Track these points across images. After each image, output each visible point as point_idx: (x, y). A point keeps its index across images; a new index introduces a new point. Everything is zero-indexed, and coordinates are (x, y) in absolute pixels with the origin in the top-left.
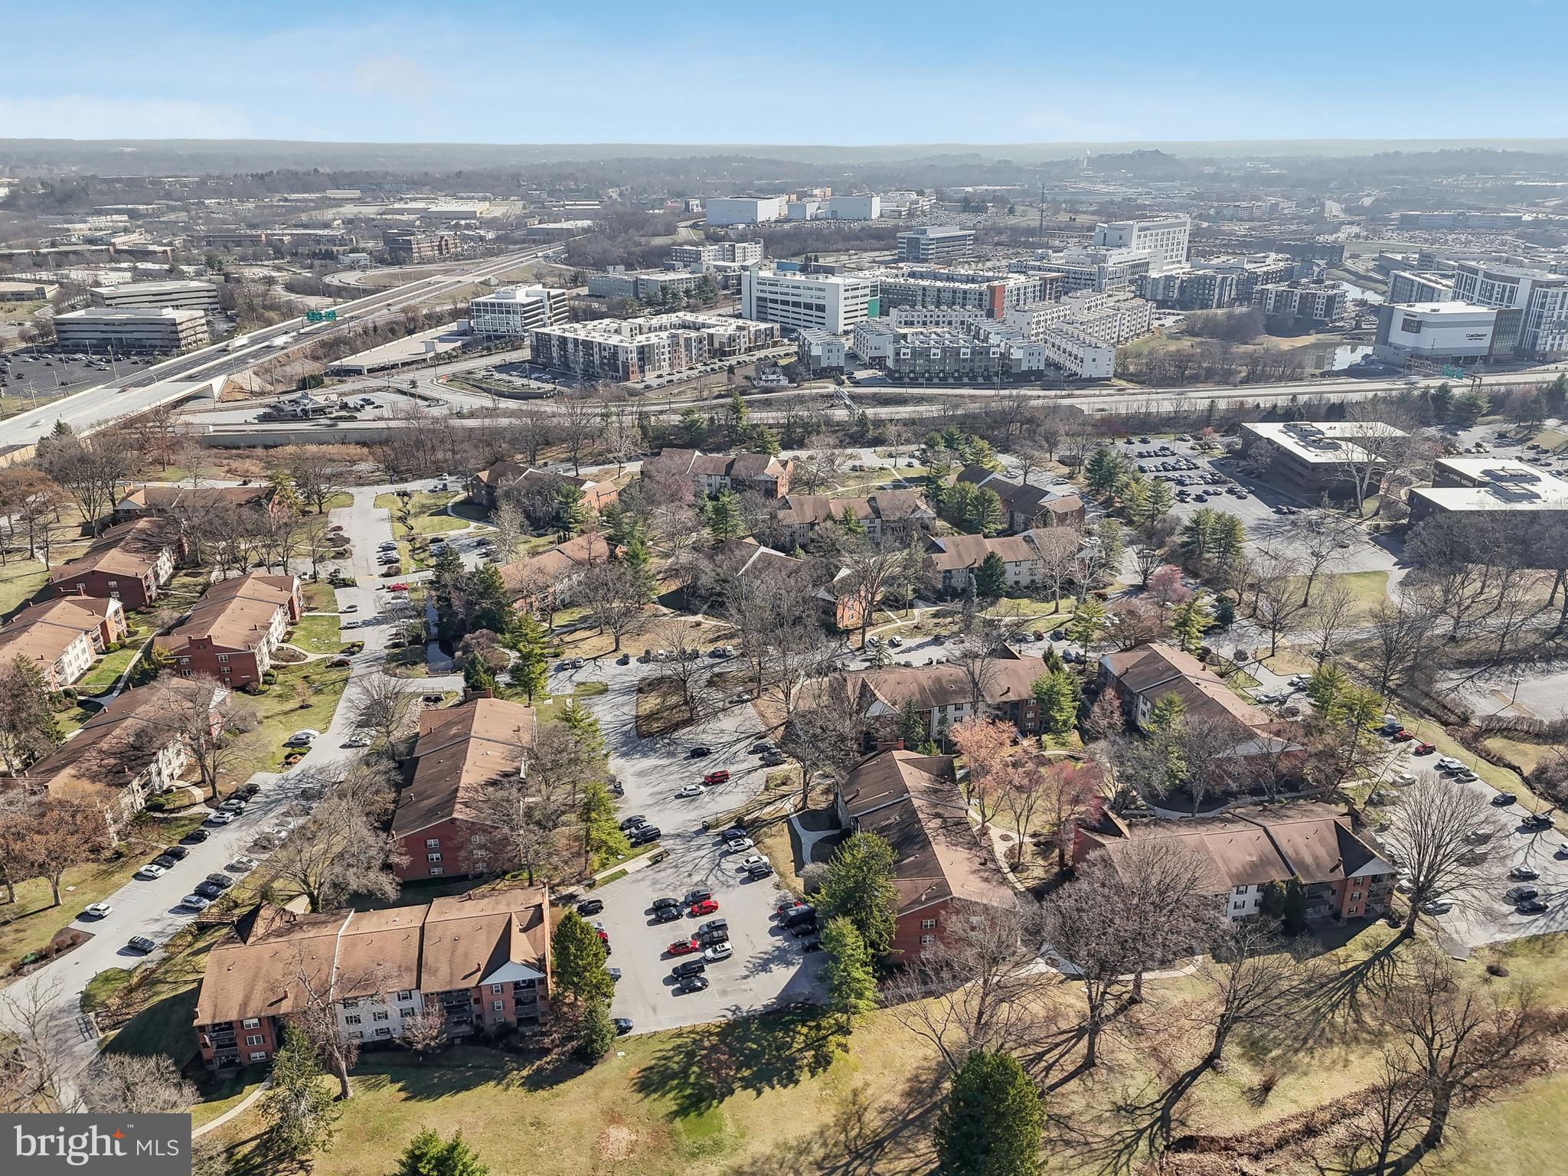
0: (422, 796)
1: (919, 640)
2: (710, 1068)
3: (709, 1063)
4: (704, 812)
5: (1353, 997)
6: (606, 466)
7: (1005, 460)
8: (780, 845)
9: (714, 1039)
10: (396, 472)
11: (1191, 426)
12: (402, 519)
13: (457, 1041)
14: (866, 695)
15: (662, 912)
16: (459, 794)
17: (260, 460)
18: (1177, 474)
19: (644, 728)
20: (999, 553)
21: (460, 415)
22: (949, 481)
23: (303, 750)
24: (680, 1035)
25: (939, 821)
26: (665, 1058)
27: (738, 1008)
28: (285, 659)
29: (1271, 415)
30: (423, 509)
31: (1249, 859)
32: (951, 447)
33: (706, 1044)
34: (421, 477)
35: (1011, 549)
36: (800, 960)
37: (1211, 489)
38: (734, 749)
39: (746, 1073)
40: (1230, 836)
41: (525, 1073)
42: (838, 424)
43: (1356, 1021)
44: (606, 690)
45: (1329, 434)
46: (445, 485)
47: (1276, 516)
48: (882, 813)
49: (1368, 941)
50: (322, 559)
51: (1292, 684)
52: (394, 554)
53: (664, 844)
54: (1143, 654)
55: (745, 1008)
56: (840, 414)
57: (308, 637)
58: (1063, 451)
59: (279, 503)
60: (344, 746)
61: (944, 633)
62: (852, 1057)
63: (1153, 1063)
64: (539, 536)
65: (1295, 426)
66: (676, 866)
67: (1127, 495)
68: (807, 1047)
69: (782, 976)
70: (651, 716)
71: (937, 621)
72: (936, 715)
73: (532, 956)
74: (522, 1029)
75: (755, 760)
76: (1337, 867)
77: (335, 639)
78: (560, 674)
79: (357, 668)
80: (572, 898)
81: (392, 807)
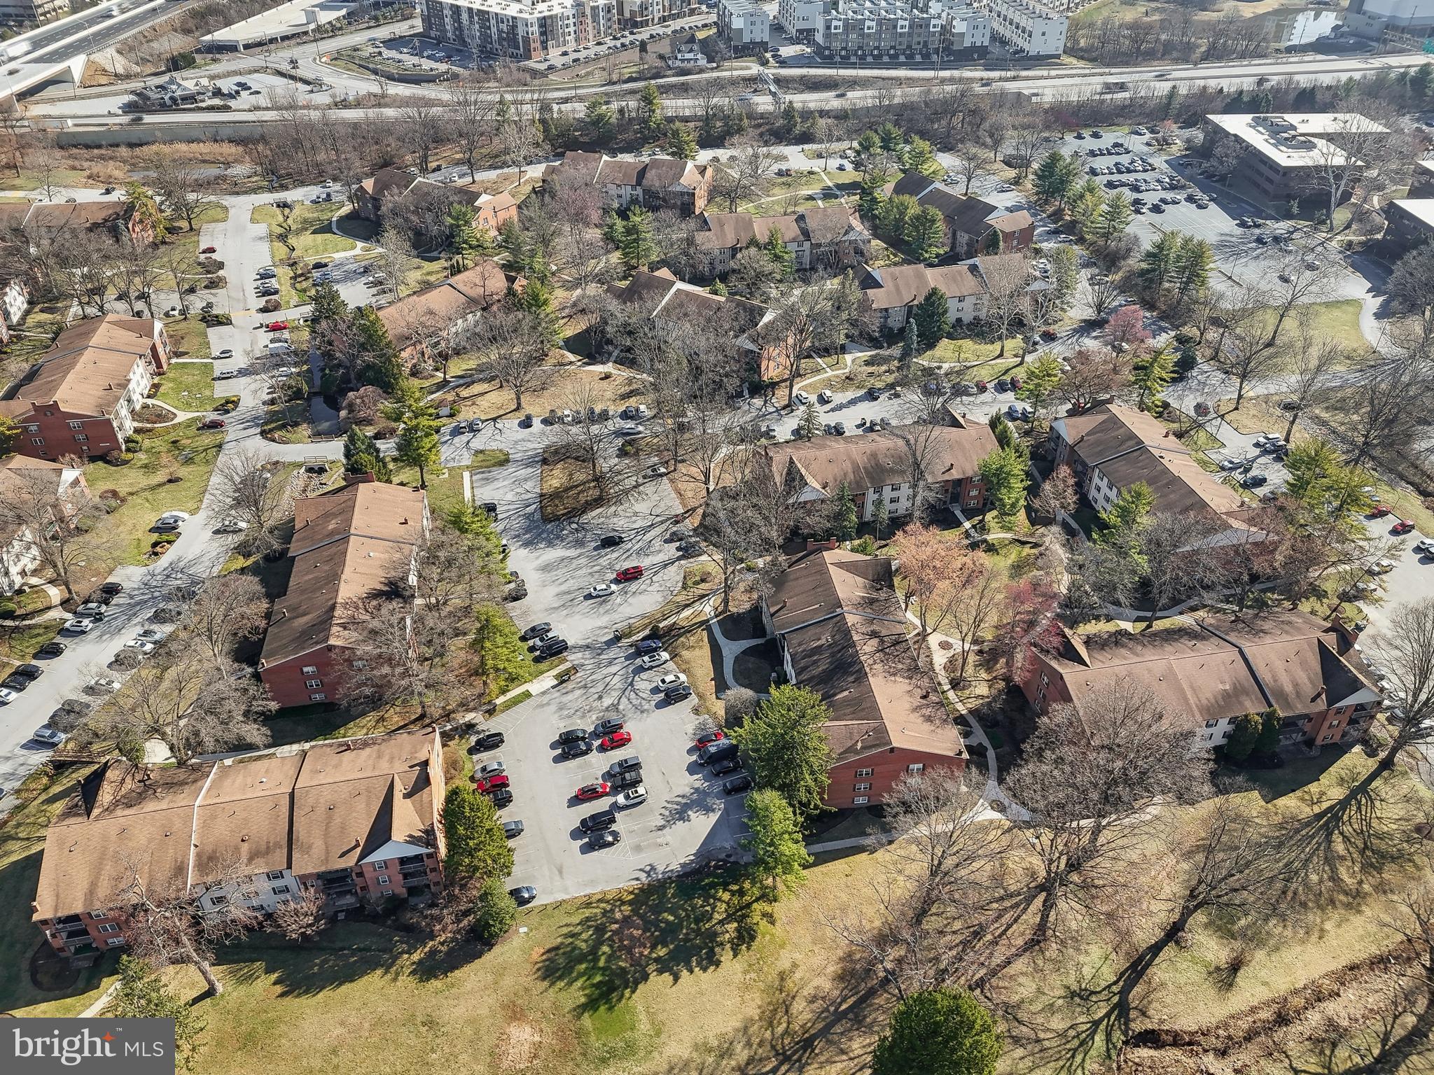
0: (297, 612)
1: (850, 395)
2: (621, 948)
3: (621, 940)
4: (616, 617)
5: (1329, 847)
6: (506, 170)
7: (946, 161)
8: (699, 656)
9: (627, 909)
10: (277, 178)
11: (1148, 115)
12: (283, 238)
13: (341, 916)
14: (793, 478)
15: (569, 746)
16: (337, 613)
17: (124, 162)
18: (1130, 178)
19: (549, 510)
20: (943, 289)
21: (344, 104)
22: (885, 192)
23: (171, 538)
24: (588, 905)
25: (875, 642)
26: (573, 935)
27: (653, 868)
28: (149, 417)
29: (1235, 104)
30: (306, 225)
31: (1221, 687)
32: (889, 149)
33: (618, 915)
34: (303, 184)
35: (955, 280)
36: (720, 805)
37: (1169, 196)
38: (649, 536)
39: (662, 952)
40: (1201, 660)
41: (416, 957)
42: (762, 116)
43: (1331, 879)
44: (507, 461)
45: (1302, 129)
46: (329, 195)
47: (1240, 231)
48: (812, 632)
49: (1343, 773)
50: (192, 290)
51: (1257, 445)
52: (273, 283)
53: (573, 658)
54: (1101, 418)
55: (660, 868)
56: (763, 103)
57: (177, 390)
58: (1008, 149)
59: (141, 221)
60: (217, 532)
61: (879, 385)
62: (778, 930)
63: (1109, 934)
64: (431, 260)
65: (1265, 119)
66: (585, 687)
67: (1081, 207)
68: (729, 918)
69: (701, 825)
70: (556, 495)
71: (870, 369)
72: (871, 496)
73: (417, 828)
74: (413, 901)
75: (671, 550)
76: (1319, 695)
77: (207, 393)
78: (457, 439)
79: (232, 432)
80: (470, 727)
81: (263, 624)
